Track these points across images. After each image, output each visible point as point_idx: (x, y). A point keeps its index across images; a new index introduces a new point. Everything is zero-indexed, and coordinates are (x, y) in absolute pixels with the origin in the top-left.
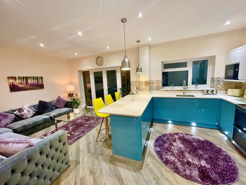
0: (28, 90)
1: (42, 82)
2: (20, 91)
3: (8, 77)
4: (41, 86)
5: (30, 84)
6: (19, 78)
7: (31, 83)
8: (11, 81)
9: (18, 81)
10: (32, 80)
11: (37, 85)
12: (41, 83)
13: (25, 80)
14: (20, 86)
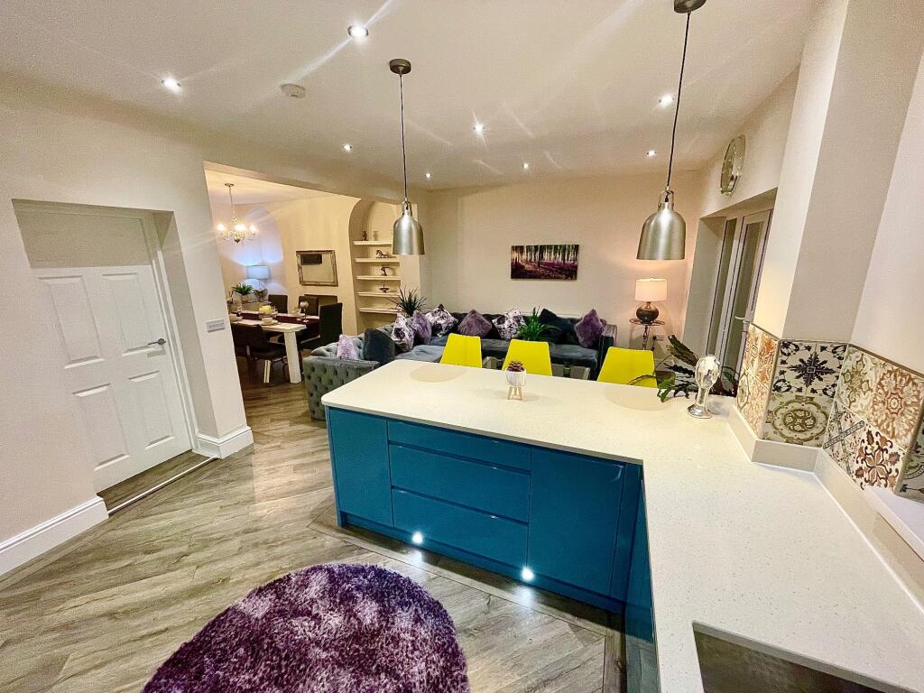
0: (540, 278)
1: (575, 260)
2: (527, 278)
3: (513, 247)
4: (570, 270)
5: (547, 264)
6: (529, 248)
7: (548, 261)
10: (553, 253)
11: (559, 269)
12: (572, 262)
13: (538, 253)
14: (528, 267)
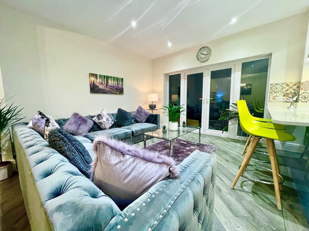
0: (108, 93)
2: (100, 93)
3: (90, 74)
4: (120, 90)
7: (111, 85)
8: (93, 79)
9: (98, 81)
10: (113, 81)
12: (121, 86)
13: (105, 79)
